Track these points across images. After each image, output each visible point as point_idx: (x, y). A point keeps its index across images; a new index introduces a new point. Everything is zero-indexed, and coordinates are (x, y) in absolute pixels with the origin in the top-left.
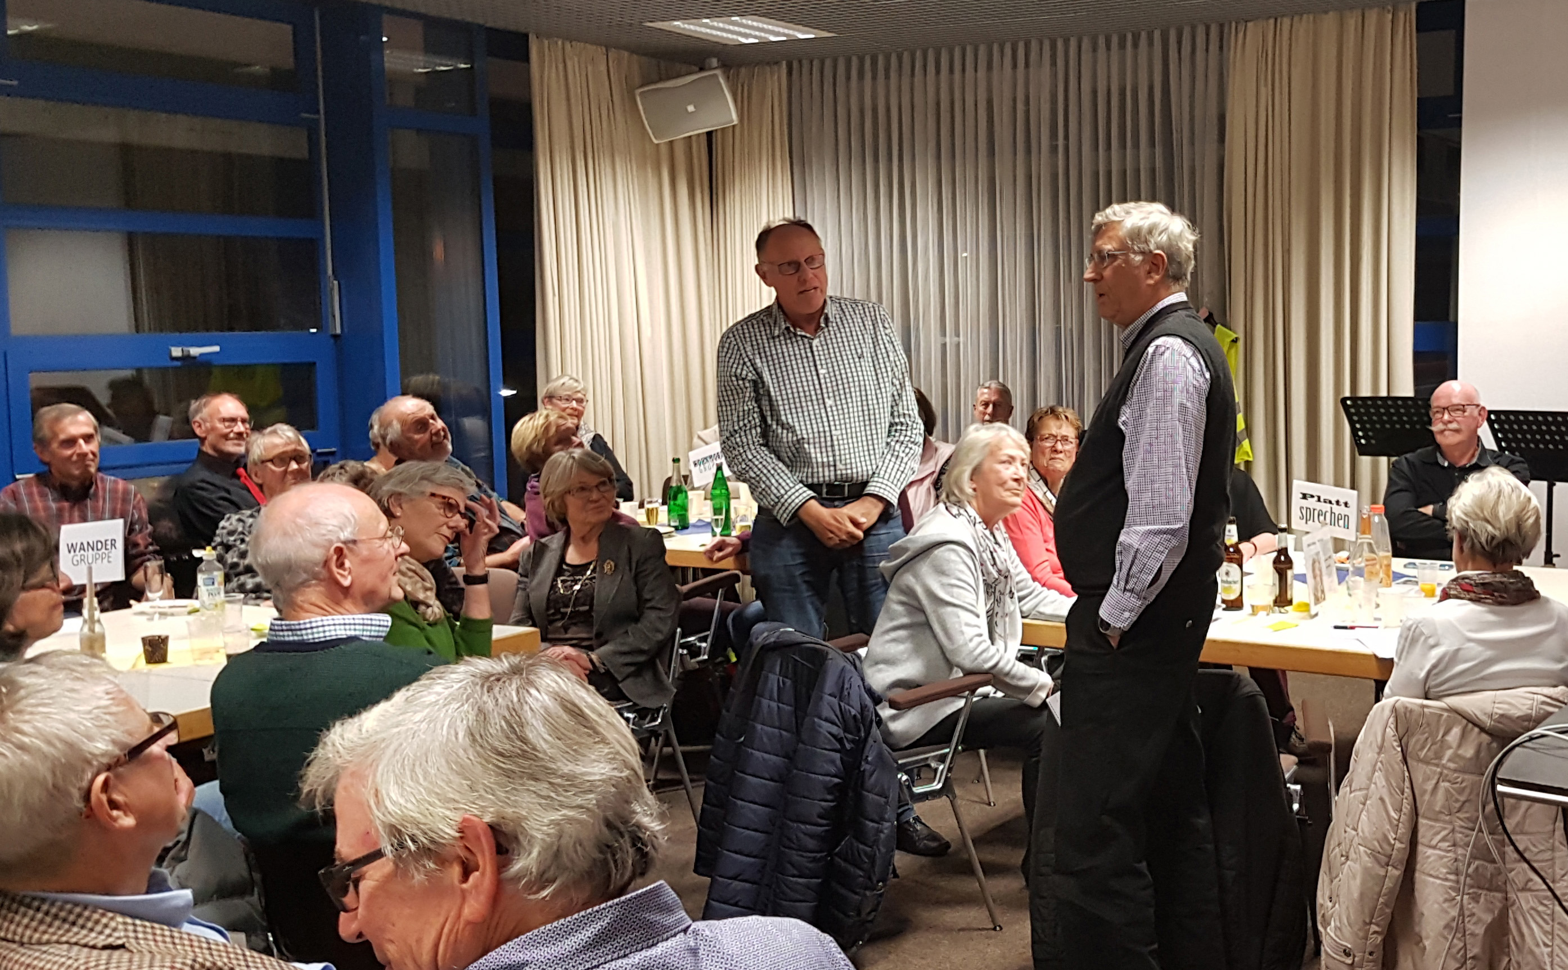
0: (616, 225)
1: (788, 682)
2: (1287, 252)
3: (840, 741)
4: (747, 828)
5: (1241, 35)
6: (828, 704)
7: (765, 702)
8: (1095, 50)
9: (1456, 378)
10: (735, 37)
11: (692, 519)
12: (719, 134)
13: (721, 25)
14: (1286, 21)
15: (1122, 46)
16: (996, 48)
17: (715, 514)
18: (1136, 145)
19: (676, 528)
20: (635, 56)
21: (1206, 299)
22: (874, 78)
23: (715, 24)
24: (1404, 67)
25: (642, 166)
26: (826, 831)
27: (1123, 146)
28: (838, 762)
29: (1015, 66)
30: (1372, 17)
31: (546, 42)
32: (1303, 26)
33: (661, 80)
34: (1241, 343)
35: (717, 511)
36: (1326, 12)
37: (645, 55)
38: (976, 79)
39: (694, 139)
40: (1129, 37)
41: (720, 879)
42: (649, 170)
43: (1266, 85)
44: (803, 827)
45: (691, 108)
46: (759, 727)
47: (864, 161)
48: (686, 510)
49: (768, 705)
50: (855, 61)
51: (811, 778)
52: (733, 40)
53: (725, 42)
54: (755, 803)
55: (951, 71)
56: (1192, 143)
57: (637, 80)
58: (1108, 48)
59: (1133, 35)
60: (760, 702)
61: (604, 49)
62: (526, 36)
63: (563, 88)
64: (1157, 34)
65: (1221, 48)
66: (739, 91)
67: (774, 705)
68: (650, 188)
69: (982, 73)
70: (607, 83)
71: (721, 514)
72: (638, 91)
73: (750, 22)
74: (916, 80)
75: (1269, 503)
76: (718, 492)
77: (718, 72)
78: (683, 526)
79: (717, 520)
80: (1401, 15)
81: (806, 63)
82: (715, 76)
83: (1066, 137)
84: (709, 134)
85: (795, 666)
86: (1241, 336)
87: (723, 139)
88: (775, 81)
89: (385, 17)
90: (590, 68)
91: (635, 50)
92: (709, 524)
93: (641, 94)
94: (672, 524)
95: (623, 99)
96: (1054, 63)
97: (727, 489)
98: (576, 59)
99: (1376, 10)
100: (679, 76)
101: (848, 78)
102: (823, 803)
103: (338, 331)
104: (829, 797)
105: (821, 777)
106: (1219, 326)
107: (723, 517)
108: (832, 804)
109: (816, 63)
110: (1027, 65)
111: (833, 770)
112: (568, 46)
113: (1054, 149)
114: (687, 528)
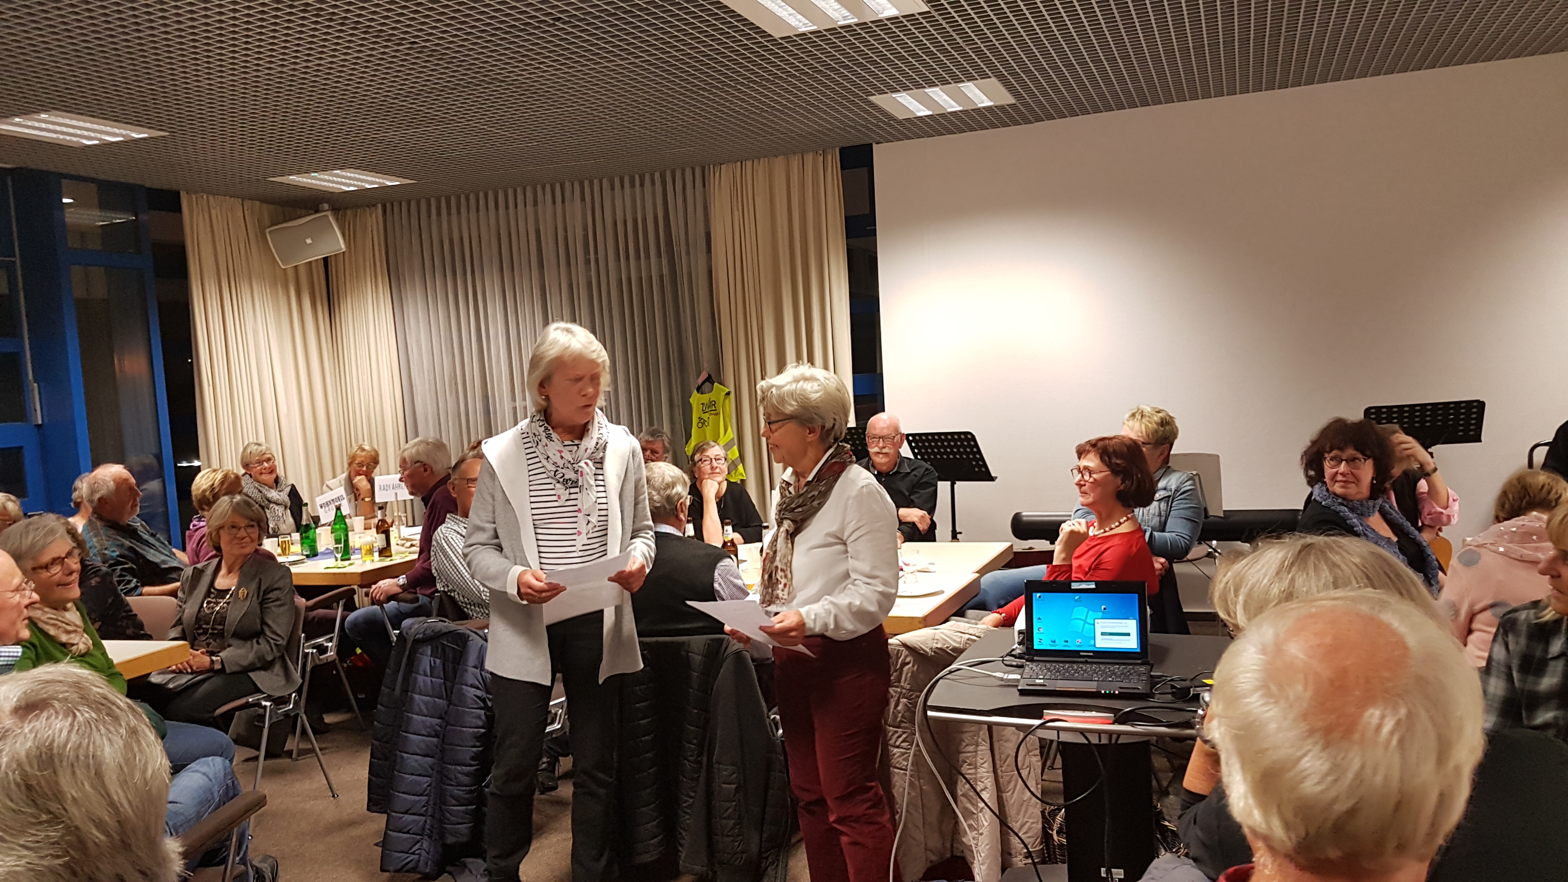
0: (255, 332)
1: (438, 661)
2: (761, 329)
3: (483, 700)
4: (412, 774)
5: (717, 175)
6: (471, 675)
7: (421, 678)
8: (613, 189)
9: (884, 411)
10: (338, 186)
11: (321, 548)
12: (333, 259)
13: (326, 177)
14: (749, 163)
15: (633, 185)
16: (539, 189)
17: (336, 543)
18: (648, 257)
19: (308, 556)
20: (264, 205)
21: (706, 365)
22: (449, 213)
23: (322, 176)
24: (834, 195)
25: (274, 284)
26: (476, 770)
27: (638, 257)
28: (483, 717)
29: (554, 202)
30: (809, 158)
31: (194, 196)
32: (761, 167)
33: (285, 221)
34: (732, 395)
35: (338, 541)
36: (776, 156)
37: (272, 203)
38: (526, 212)
39: (314, 265)
40: (637, 178)
41: (394, 814)
42: (280, 289)
43: (738, 210)
44: (459, 768)
45: (309, 241)
46: (416, 697)
47: (445, 276)
48: (315, 542)
49: (423, 681)
50: (433, 202)
51: (463, 732)
52: (338, 189)
53: (332, 190)
54: (417, 754)
55: (507, 207)
56: (688, 253)
57: (267, 221)
58: (622, 187)
59: (640, 177)
60: (416, 678)
61: (240, 200)
62: (178, 194)
63: (209, 229)
64: (657, 176)
65: (704, 185)
66: (347, 227)
67: (428, 679)
68: (281, 303)
69: (530, 207)
70: (243, 225)
71: (340, 543)
72: (268, 230)
73: (348, 174)
74: (480, 213)
75: (759, 507)
76: (337, 526)
77: (329, 213)
78: (313, 554)
79: (337, 548)
80: (830, 158)
81: (396, 205)
82: (326, 216)
83: (596, 252)
84: (325, 259)
85: (443, 650)
86: (732, 390)
87: (336, 261)
88: (373, 220)
89: (64, 182)
90: (230, 215)
91: (264, 200)
92: (332, 552)
93: (270, 232)
94: (305, 553)
95: (256, 235)
96: (583, 199)
97: (345, 524)
98: (218, 208)
99: (811, 154)
100: (300, 217)
101: (429, 216)
102: (474, 749)
103: (40, 422)
104: (478, 744)
105: (471, 730)
106: (716, 384)
107: (342, 545)
108: (480, 749)
109: (404, 204)
110: (563, 201)
111: (480, 723)
112: (211, 198)
113: (587, 262)
114: (316, 555)
